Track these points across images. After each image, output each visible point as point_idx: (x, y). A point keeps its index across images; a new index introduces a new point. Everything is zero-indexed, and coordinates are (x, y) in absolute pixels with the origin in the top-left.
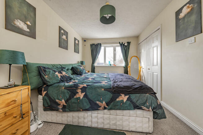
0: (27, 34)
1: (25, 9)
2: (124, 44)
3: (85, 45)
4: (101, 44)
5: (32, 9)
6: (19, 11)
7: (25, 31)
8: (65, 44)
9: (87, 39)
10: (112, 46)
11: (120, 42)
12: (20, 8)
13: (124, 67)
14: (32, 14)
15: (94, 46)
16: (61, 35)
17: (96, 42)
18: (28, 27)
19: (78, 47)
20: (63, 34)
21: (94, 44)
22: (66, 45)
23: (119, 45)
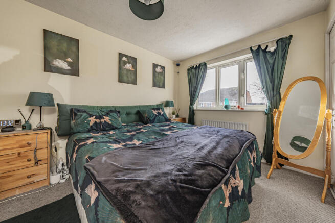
0: (68, 72)
1: (65, 46)
2: (263, 48)
3: (178, 73)
4: (205, 64)
5: (73, 43)
6: (58, 50)
7: (65, 69)
8: (129, 77)
9: (183, 61)
10: (234, 63)
11: (251, 48)
12: (58, 46)
13: (266, 114)
14: (74, 49)
15: (193, 70)
16: (122, 64)
17: (196, 63)
18: (69, 64)
19: (162, 78)
20: (125, 63)
21: (193, 67)
22: (133, 77)
23: (250, 55)
